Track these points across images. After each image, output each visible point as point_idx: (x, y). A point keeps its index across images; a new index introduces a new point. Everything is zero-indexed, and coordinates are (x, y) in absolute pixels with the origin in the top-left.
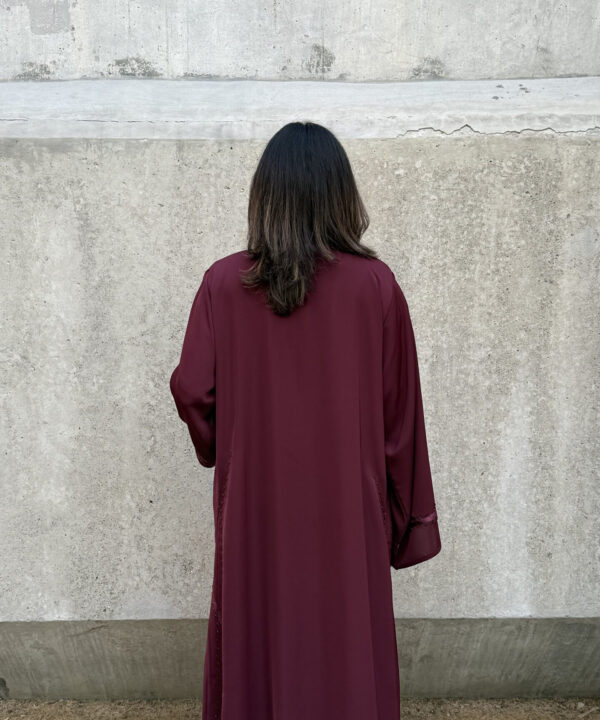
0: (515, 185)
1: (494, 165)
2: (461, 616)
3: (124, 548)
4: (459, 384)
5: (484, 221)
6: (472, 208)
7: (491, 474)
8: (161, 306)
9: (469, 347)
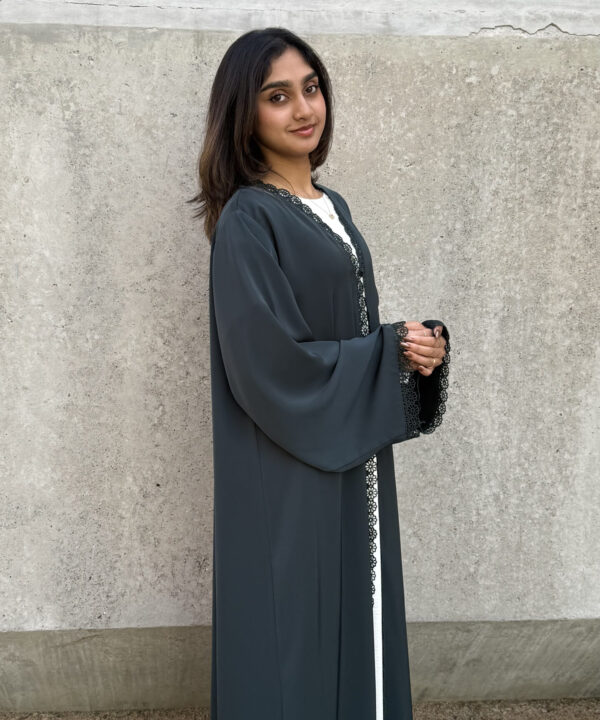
1: (586, 75)
2: (526, 618)
3: (125, 542)
5: (571, 144)
6: (558, 128)
7: (568, 451)
8: (173, 244)
9: (548, 299)
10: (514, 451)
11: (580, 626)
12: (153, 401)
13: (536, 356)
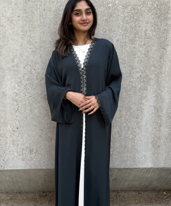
0: (152, 11)
1: (145, 3)
2: (127, 167)
3: (8, 145)
4: (129, 86)
5: (141, 25)
6: (136, 20)
7: (140, 118)
8: (20, 56)
9: (133, 73)
10: (123, 118)
11: (144, 170)
12: (15, 103)
13: (130, 90)
